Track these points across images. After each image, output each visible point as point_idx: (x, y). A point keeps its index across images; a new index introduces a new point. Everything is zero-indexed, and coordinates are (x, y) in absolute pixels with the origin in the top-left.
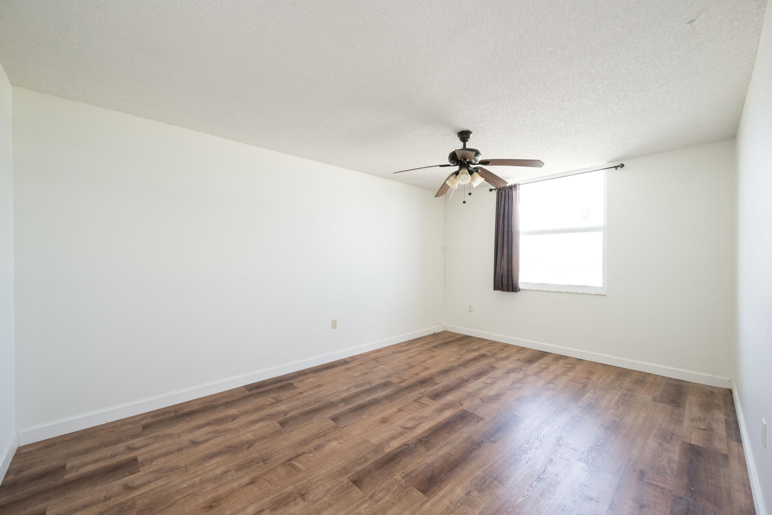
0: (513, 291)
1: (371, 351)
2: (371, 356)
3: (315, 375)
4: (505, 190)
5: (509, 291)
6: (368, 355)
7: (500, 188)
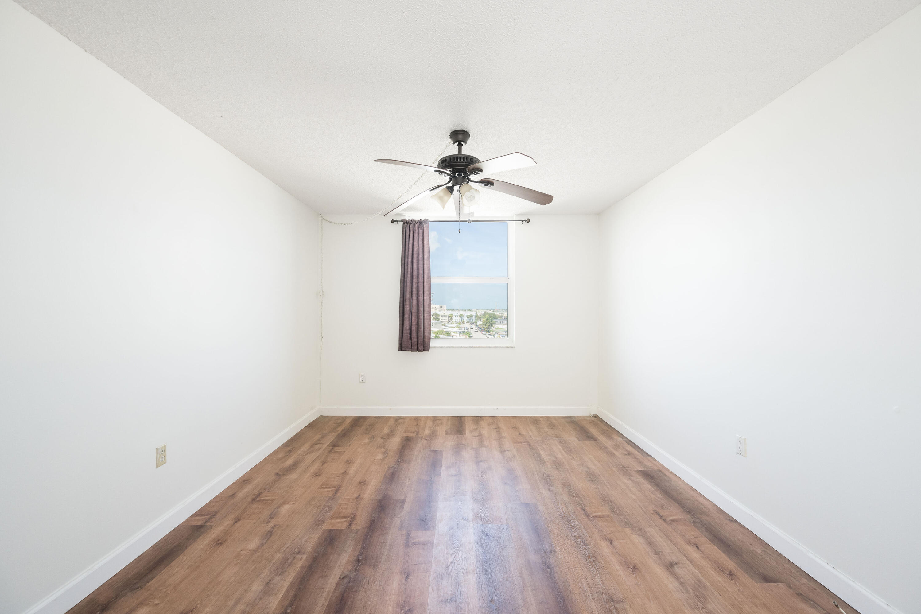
0: (424, 350)
1: (230, 487)
2: (240, 495)
3: (142, 594)
4: (414, 225)
5: (420, 351)
6: (233, 496)
7: (407, 221)
